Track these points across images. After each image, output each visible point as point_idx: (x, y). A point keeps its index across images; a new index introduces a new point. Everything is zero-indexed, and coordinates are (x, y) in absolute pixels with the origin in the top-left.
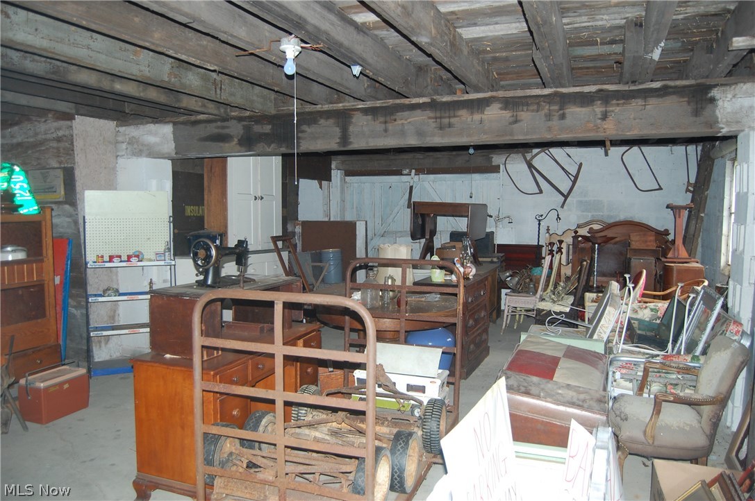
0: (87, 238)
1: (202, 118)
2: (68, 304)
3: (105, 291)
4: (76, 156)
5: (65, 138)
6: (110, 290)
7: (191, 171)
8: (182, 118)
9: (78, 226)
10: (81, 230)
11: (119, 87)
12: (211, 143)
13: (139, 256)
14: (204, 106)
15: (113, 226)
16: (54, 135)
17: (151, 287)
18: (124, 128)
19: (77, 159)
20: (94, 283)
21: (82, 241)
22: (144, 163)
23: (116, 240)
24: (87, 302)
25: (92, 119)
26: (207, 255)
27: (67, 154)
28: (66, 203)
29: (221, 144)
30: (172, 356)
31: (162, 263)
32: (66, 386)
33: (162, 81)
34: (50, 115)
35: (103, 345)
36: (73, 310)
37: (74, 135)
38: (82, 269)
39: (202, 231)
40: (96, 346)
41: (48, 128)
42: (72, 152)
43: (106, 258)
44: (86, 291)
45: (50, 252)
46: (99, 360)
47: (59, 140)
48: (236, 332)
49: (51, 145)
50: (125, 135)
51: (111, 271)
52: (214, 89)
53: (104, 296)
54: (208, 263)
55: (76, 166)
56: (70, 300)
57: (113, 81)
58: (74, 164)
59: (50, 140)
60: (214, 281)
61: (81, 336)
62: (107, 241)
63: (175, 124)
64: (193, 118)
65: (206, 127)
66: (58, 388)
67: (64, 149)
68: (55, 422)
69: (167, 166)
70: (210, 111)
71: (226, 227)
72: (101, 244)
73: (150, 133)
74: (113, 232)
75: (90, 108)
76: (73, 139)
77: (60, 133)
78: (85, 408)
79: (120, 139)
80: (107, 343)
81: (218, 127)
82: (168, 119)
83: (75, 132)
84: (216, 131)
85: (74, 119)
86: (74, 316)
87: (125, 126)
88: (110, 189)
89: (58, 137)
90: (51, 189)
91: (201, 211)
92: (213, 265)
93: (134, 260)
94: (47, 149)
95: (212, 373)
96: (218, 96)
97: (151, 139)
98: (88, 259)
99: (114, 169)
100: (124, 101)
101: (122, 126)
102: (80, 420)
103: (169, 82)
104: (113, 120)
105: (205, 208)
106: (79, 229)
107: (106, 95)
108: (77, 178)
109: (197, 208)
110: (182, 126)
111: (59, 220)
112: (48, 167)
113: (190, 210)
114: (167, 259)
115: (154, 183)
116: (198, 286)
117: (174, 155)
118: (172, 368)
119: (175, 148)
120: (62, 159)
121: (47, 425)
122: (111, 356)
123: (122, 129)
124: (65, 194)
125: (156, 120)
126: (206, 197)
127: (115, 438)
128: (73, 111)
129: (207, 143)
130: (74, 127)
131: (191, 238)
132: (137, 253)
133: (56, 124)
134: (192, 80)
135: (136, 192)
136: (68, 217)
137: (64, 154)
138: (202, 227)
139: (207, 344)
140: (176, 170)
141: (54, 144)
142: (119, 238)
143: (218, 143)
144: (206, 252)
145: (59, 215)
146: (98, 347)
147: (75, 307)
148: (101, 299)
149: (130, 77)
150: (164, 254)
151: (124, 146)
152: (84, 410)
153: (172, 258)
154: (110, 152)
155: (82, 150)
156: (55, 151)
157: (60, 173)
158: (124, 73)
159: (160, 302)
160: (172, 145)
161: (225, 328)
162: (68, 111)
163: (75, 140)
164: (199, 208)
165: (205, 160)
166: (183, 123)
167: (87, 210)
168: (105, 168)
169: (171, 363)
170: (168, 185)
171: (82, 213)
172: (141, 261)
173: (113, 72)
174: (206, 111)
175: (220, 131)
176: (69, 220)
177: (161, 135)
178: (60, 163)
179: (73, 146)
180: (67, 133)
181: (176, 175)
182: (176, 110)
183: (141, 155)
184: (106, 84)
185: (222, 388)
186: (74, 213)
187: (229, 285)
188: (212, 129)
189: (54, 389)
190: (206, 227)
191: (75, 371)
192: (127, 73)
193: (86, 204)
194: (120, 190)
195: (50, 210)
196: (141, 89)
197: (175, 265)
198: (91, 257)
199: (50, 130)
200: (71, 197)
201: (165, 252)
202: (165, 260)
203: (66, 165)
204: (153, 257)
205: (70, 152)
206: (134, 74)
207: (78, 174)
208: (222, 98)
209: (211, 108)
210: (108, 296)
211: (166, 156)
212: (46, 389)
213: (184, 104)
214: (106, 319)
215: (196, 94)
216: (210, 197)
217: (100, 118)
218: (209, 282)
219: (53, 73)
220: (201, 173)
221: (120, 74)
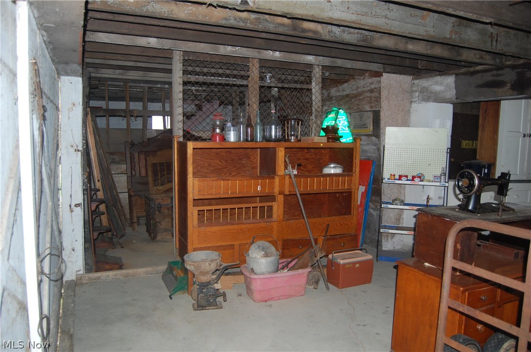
0: (384, 161)
1: (480, 69)
2: (369, 206)
3: (393, 201)
4: (382, 102)
5: (375, 90)
6: (397, 200)
7: (468, 113)
8: (463, 70)
9: (380, 151)
10: (382, 155)
11: (411, 47)
12: (486, 89)
13: (421, 177)
14: (481, 58)
15: (404, 154)
16: (369, 88)
17: (428, 202)
18: (418, 81)
19: (383, 104)
20: (387, 193)
21: (382, 163)
22: (432, 106)
23: (405, 164)
24: (381, 207)
25: (395, 75)
26: (470, 183)
27: (376, 101)
28: (373, 135)
29: (495, 90)
30: (430, 265)
31: (438, 184)
32: (357, 265)
33: (444, 38)
34: (367, 74)
35: (390, 239)
36: (372, 211)
37: (382, 88)
38: (380, 183)
39: (474, 161)
40: (385, 239)
41: (364, 83)
42: (379, 100)
43: (397, 177)
44: (381, 199)
45: (358, 170)
46: (386, 249)
47: (371, 91)
48: (492, 253)
49: (367, 95)
50: (418, 85)
51: (400, 186)
52: (490, 41)
53: (392, 204)
54: (471, 191)
55: (381, 110)
56: (370, 204)
57: (407, 43)
58: (380, 108)
59: (366, 91)
60: (475, 207)
61: (375, 229)
62: (399, 164)
63: (457, 75)
64: (472, 69)
65: (483, 76)
66: (351, 265)
67: (374, 98)
68: (348, 289)
69: (449, 109)
70: (487, 62)
71: (495, 158)
72: (395, 166)
73: (437, 83)
74: (404, 158)
75: (393, 67)
76: (380, 90)
77: (373, 87)
78: (369, 283)
79: (414, 89)
80: (392, 238)
81: (493, 76)
82: (451, 72)
83: (382, 85)
84: (491, 78)
85: (382, 76)
86: (372, 215)
87: (419, 79)
88: (405, 127)
89: (371, 90)
90: (364, 126)
91: (474, 145)
92: (476, 192)
93: (417, 180)
94: (364, 98)
95: (462, 289)
96: (494, 47)
97: (438, 88)
98: (384, 176)
99: (409, 111)
100: (418, 60)
101: (416, 79)
102: (363, 291)
103: (450, 39)
104: (410, 75)
105: (479, 142)
106: (380, 154)
107: (403, 55)
108: (381, 118)
109: (471, 142)
110: (463, 76)
111: (368, 147)
112: (364, 110)
113: (465, 144)
114: (442, 181)
115: (437, 122)
116: (460, 209)
117: (454, 100)
118: (428, 276)
119: (456, 94)
120: (373, 104)
121: (342, 290)
122: (394, 247)
123: (416, 82)
124: (373, 129)
125: (442, 72)
126: (480, 134)
127: (384, 313)
128: (382, 70)
129: (483, 89)
130: (382, 82)
131: (464, 166)
132: (420, 175)
133: (370, 80)
134: (471, 35)
135: (423, 128)
136: (374, 145)
137: (374, 101)
138: (475, 158)
139: (457, 266)
140: (456, 111)
141: (368, 94)
142: (408, 162)
143: (492, 89)
144: (470, 182)
145: (368, 144)
146: (386, 239)
147: (374, 209)
148: (390, 206)
149: (417, 37)
150: (440, 177)
151: (417, 94)
152: (368, 284)
153: (447, 181)
154: (406, 99)
155: (386, 97)
156: (369, 99)
157: (371, 115)
158: (412, 34)
159: (425, 220)
160: (454, 92)
161: (481, 248)
162: (378, 70)
163: (382, 91)
164: (473, 142)
165: (481, 103)
166: (465, 74)
167: (387, 140)
168: (402, 111)
169: (428, 271)
170: (449, 123)
171: (384, 143)
172: (422, 181)
173: (404, 35)
174: (483, 62)
175: (495, 78)
176: (374, 147)
177: (445, 84)
178: (371, 107)
179: (381, 95)
180: (377, 86)
181: (456, 116)
182: (458, 63)
183: (429, 101)
184: (401, 45)
185: (466, 309)
186: (378, 143)
187: (489, 212)
188: (488, 77)
189: (348, 266)
190: (478, 158)
191: (365, 256)
192: (415, 34)
193: (386, 137)
194: (411, 127)
195: (359, 140)
196: (428, 48)
197: (448, 187)
198: (386, 175)
199: (366, 85)
200: (377, 132)
201: (441, 175)
202: (440, 182)
203: (375, 109)
204: (432, 179)
205: (378, 99)
206: (421, 34)
207: (383, 115)
208: (498, 48)
209: (488, 59)
210: (396, 205)
211: (448, 100)
212: (344, 265)
213: (463, 58)
214: (393, 220)
215: (473, 47)
216: (483, 134)
217: (401, 74)
218: (470, 208)
219: (363, 41)
220: (477, 114)
221: (409, 36)
